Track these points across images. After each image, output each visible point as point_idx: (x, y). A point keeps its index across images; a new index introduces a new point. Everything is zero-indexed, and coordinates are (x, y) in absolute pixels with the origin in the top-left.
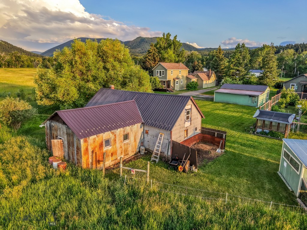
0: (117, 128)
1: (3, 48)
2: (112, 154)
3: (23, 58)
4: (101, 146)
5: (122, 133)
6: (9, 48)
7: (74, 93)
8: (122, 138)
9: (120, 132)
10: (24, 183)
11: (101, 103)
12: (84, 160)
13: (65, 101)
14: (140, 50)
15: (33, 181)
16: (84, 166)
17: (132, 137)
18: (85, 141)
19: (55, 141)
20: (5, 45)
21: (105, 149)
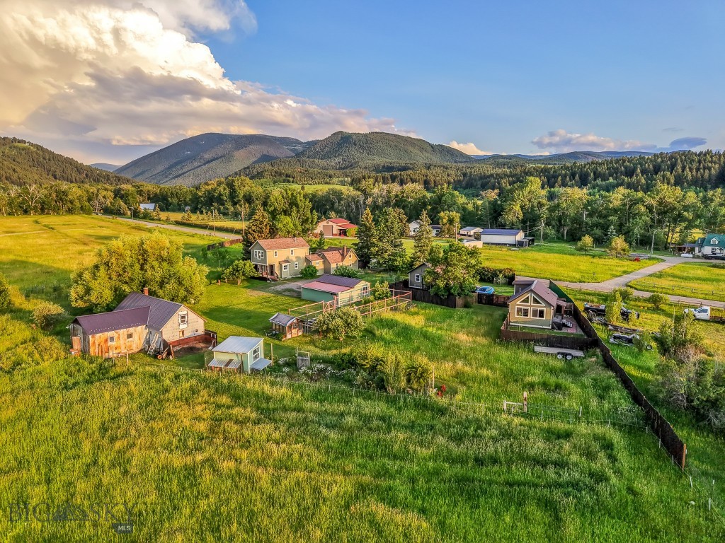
0: (121, 328)
1: (33, 160)
2: (116, 348)
3: (72, 195)
4: (106, 341)
5: (126, 333)
6: (44, 159)
7: (108, 295)
8: (126, 337)
9: (123, 332)
10: (51, 360)
11: (128, 307)
12: (91, 350)
13: (98, 304)
14: (339, 162)
15: (57, 360)
16: (92, 354)
17: (136, 337)
18: (93, 337)
19: (75, 338)
20: (37, 153)
21: (109, 344)
